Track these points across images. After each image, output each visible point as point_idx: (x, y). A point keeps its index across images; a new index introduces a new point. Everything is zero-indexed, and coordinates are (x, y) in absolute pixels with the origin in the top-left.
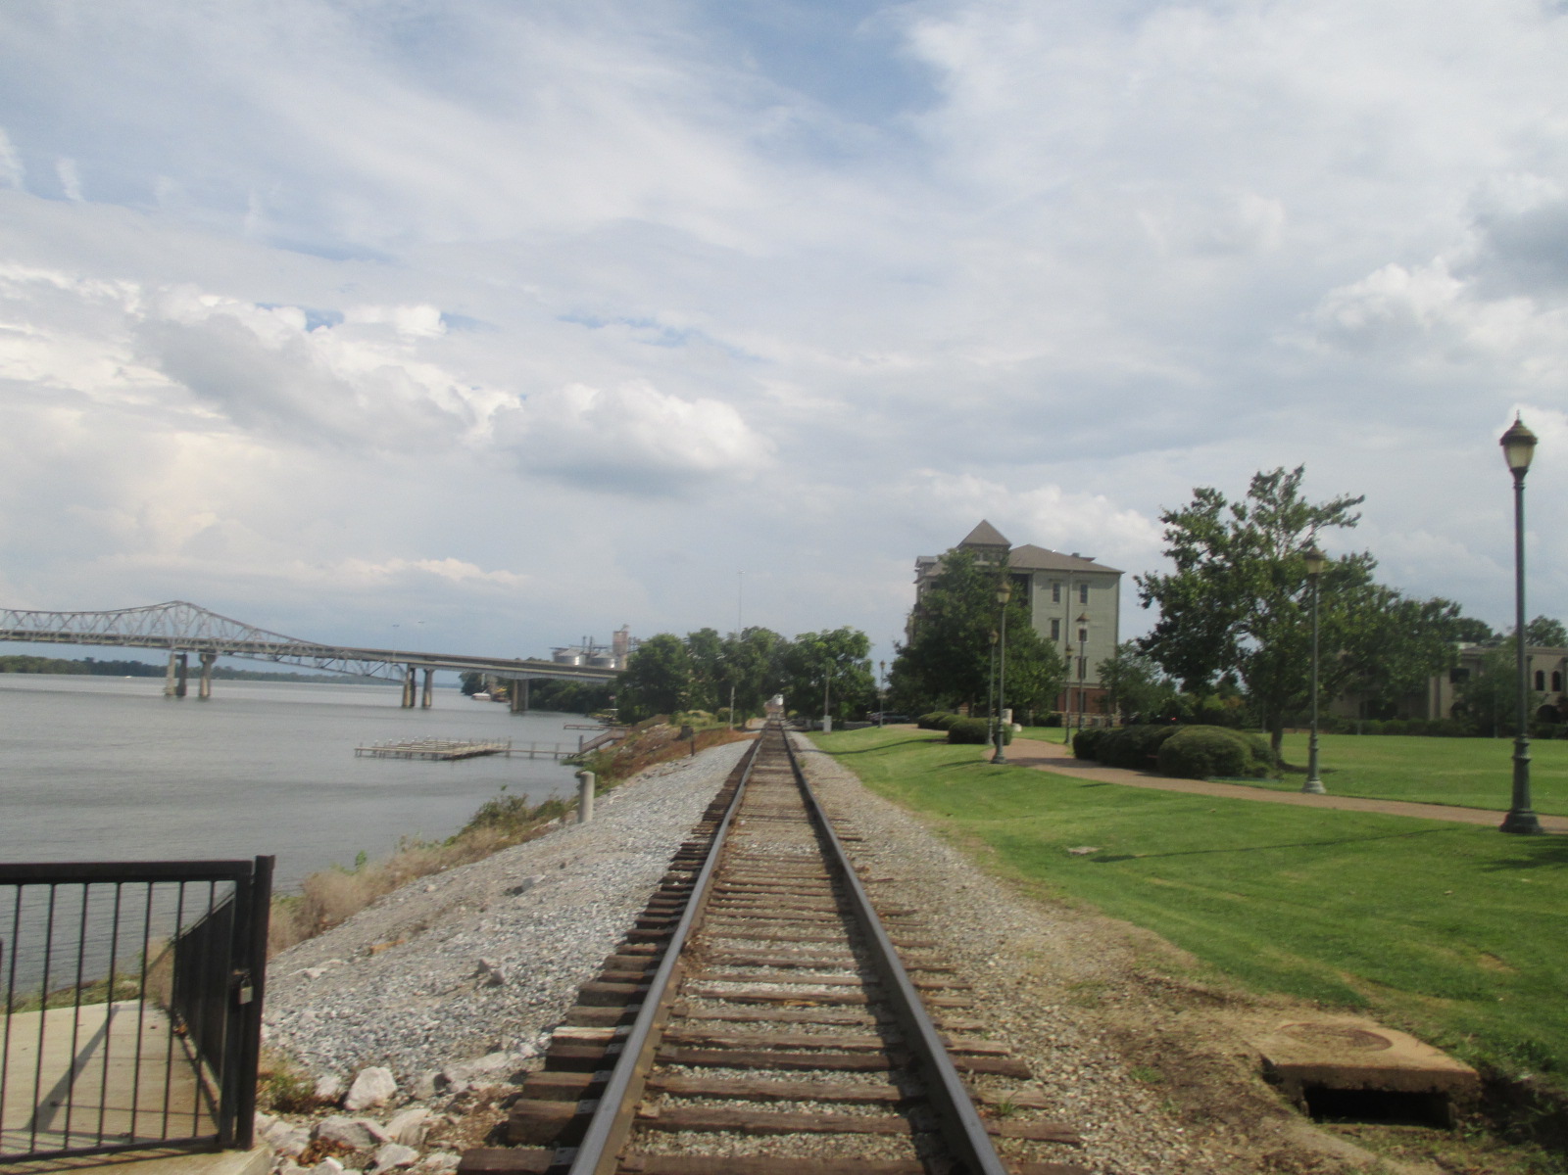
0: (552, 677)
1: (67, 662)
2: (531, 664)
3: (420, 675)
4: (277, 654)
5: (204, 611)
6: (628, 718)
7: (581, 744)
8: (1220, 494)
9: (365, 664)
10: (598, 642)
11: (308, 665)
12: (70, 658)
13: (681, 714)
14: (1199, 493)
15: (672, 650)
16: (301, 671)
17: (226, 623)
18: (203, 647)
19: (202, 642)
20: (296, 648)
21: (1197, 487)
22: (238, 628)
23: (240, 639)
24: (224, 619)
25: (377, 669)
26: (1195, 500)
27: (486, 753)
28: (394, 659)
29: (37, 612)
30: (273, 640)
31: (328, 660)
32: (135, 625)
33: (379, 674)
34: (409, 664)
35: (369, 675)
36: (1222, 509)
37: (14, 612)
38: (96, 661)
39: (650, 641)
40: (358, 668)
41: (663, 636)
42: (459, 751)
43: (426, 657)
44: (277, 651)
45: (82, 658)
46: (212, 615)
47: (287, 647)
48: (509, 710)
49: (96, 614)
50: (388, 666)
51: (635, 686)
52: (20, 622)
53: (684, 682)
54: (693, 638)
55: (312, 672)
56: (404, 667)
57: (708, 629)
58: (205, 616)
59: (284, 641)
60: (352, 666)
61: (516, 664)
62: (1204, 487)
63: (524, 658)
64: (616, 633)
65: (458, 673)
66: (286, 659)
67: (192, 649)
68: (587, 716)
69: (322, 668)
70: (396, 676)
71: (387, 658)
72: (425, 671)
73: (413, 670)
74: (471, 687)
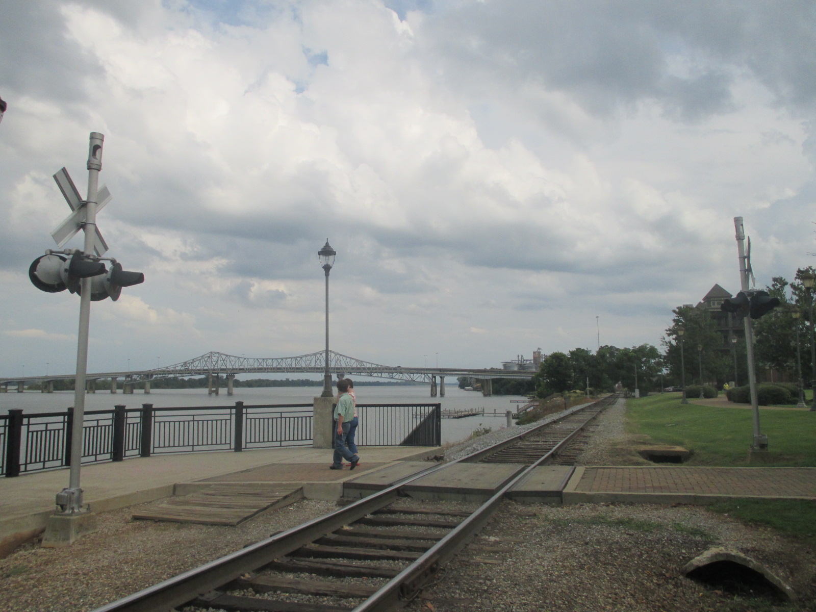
0: (503, 377)
1: (278, 381)
2: (493, 371)
3: (438, 380)
4: (371, 372)
5: (338, 354)
6: (541, 396)
7: (518, 409)
8: (785, 279)
9: (412, 375)
10: (525, 358)
11: (384, 378)
12: (279, 379)
13: (567, 392)
14: (775, 280)
15: (562, 360)
16: (381, 380)
17: (348, 359)
18: (339, 371)
19: (338, 369)
20: (380, 369)
21: (774, 277)
22: (353, 361)
23: (354, 366)
24: (346, 357)
25: (418, 377)
26: (773, 283)
27: (473, 415)
28: (426, 372)
29: (267, 359)
30: (369, 366)
31: (394, 374)
32: (308, 362)
33: (419, 380)
34: (432, 374)
35: (414, 381)
36: (786, 286)
37: (257, 359)
38: (290, 380)
39: (550, 356)
40: (408, 377)
41: (556, 353)
42: (460, 414)
43: (440, 370)
44: (371, 371)
45: (284, 379)
46: (341, 355)
47: (376, 369)
48: (483, 395)
49: (292, 358)
50: (423, 375)
51: (544, 379)
52: (260, 364)
53: (570, 376)
54: (572, 353)
55: (386, 380)
56: (430, 375)
57: (579, 349)
58: (338, 356)
59: (374, 366)
60: (406, 377)
61: (484, 371)
62: (777, 277)
63: (488, 368)
64: (534, 353)
65: (457, 377)
66: (375, 374)
67: (334, 372)
68: (522, 396)
69: (392, 378)
70: (427, 380)
71: (422, 372)
72: (441, 377)
73: (435, 377)
74: (463, 384)
